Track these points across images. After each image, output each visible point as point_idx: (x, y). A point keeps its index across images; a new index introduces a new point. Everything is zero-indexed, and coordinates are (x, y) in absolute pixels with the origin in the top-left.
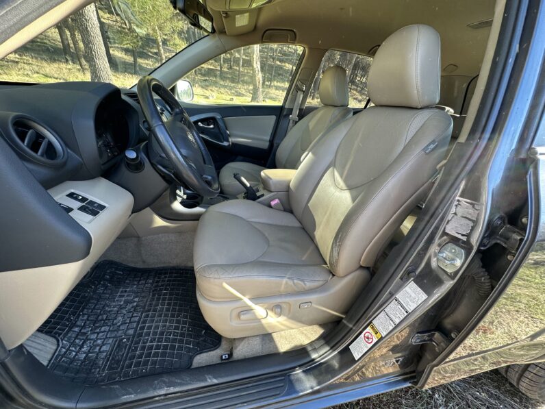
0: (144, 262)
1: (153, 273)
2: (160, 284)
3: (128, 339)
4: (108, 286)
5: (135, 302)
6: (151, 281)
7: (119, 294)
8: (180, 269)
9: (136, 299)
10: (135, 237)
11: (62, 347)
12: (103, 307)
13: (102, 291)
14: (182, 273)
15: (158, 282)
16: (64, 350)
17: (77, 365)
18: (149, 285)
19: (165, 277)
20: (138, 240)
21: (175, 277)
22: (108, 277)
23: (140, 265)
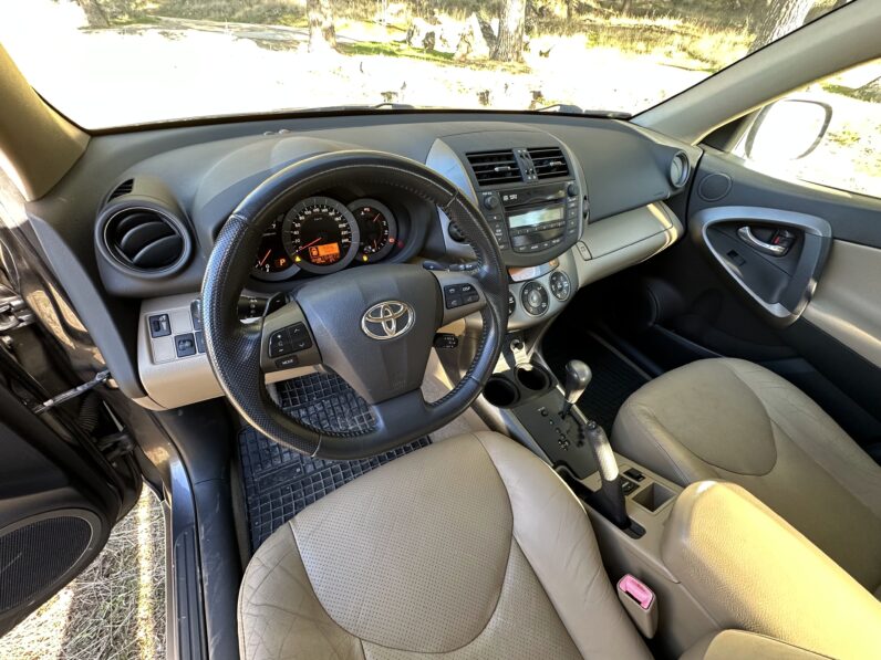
12: (339, 414)
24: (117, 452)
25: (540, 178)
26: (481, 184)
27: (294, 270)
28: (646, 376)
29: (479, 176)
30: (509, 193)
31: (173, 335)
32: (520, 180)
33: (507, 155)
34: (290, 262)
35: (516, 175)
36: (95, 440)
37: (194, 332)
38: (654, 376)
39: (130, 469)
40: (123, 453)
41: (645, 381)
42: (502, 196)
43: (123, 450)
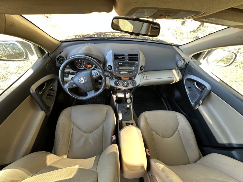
25: (129, 60)
26: (115, 60)
27: (83, 68)
28: (167, 109)
29: (115, 58)
30: (120, 63)
32: (124, 60)
33: (123, 55)
34: (83, 67)
35: (123, 59)
38: (169, 110)
41: (166, 110)
42: (119, 63)
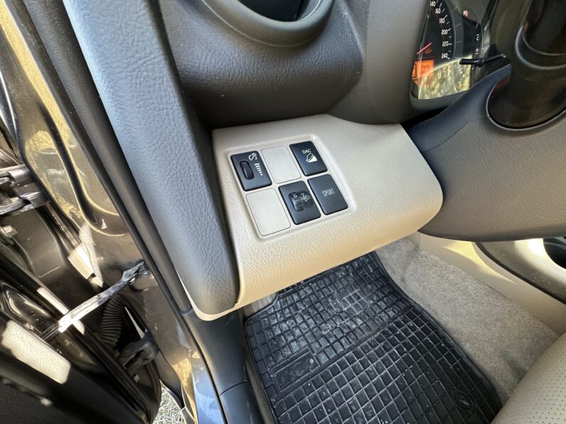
0: (403, 280)
1: (402, 306)
2: (399, 331)
3: (315, 365)
4: (349, 275)
5: (355, 323)
6: (391, 314)
7: (351, 294)
8: (443, 338)
9: (359, 322)
10: (413, 243)
11: (273, 306)
12: (329, 296)
13: (340, 276)
14: (443, 350)
15: (399, 325)
16: (272, 310)
17: (268, 336)
18: (385, 318)
19: (413, 329)
20: (415, 250)
21: (427, 343)
22: (356, 265)
23: (396, 279)
24: (139, 362)
31: (275, 186)
36: (117, 354)
37: (305, 179)
39: (150, 378)
40: (145, 363)
43: (144, 360)
